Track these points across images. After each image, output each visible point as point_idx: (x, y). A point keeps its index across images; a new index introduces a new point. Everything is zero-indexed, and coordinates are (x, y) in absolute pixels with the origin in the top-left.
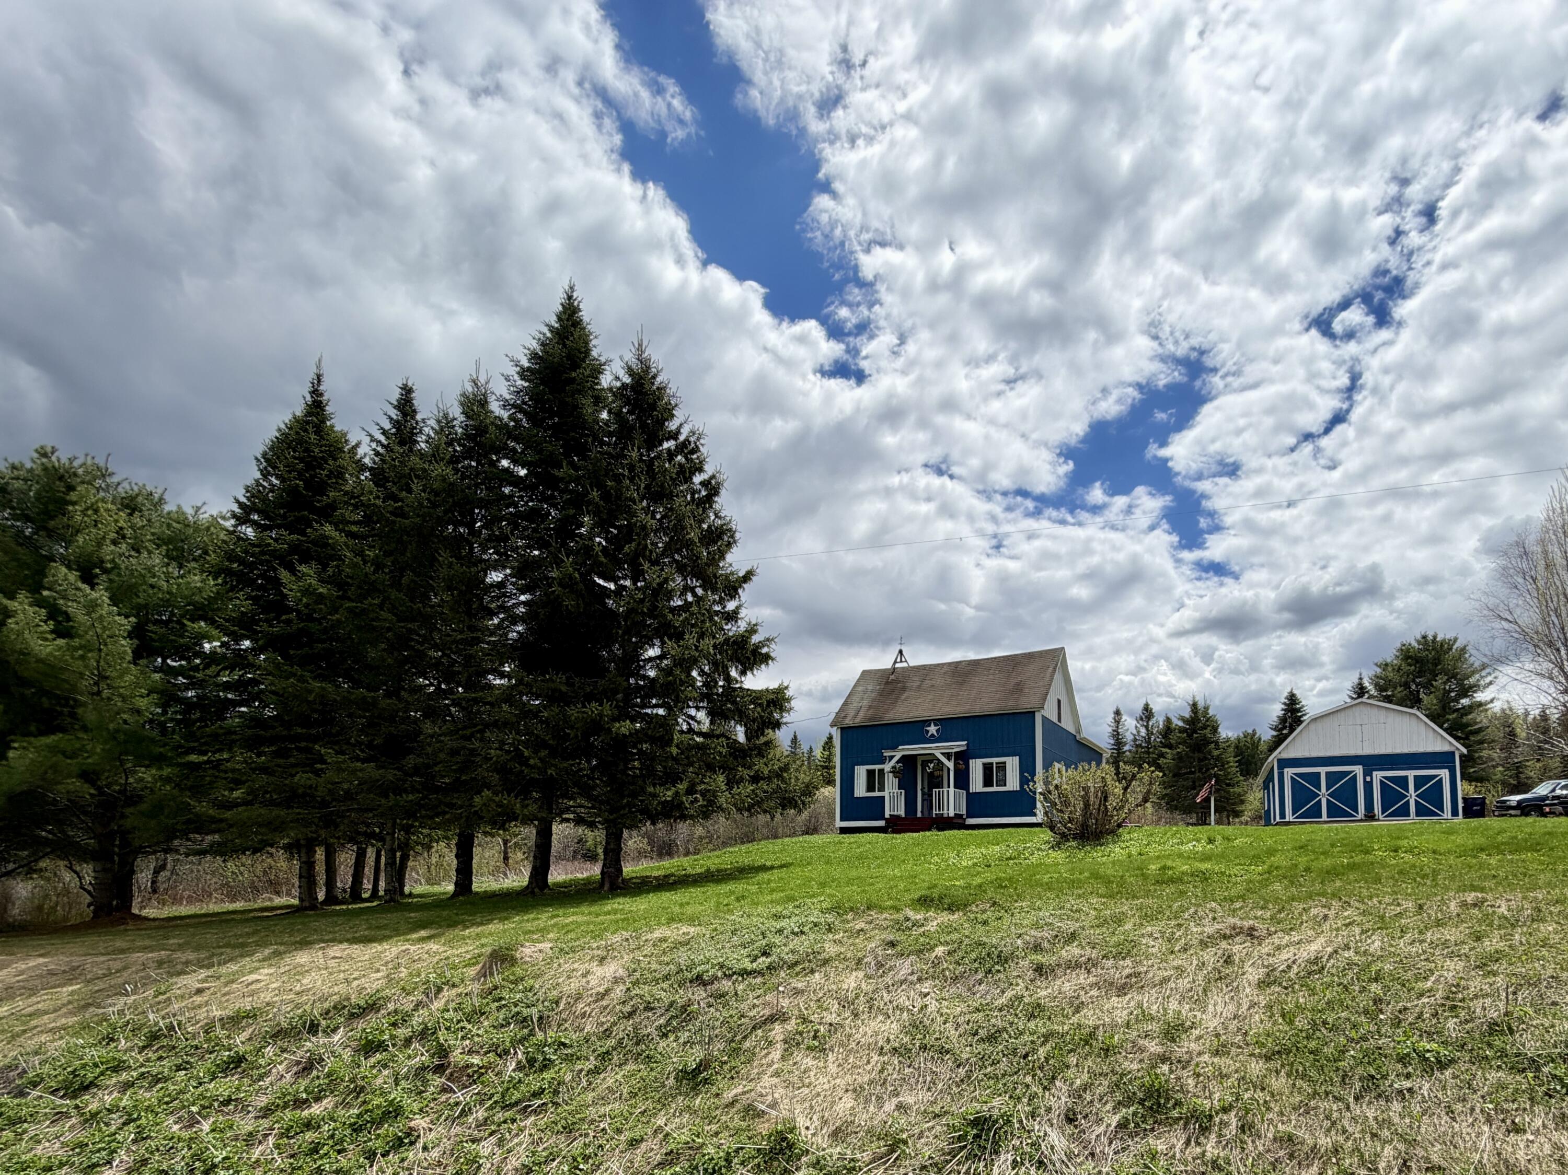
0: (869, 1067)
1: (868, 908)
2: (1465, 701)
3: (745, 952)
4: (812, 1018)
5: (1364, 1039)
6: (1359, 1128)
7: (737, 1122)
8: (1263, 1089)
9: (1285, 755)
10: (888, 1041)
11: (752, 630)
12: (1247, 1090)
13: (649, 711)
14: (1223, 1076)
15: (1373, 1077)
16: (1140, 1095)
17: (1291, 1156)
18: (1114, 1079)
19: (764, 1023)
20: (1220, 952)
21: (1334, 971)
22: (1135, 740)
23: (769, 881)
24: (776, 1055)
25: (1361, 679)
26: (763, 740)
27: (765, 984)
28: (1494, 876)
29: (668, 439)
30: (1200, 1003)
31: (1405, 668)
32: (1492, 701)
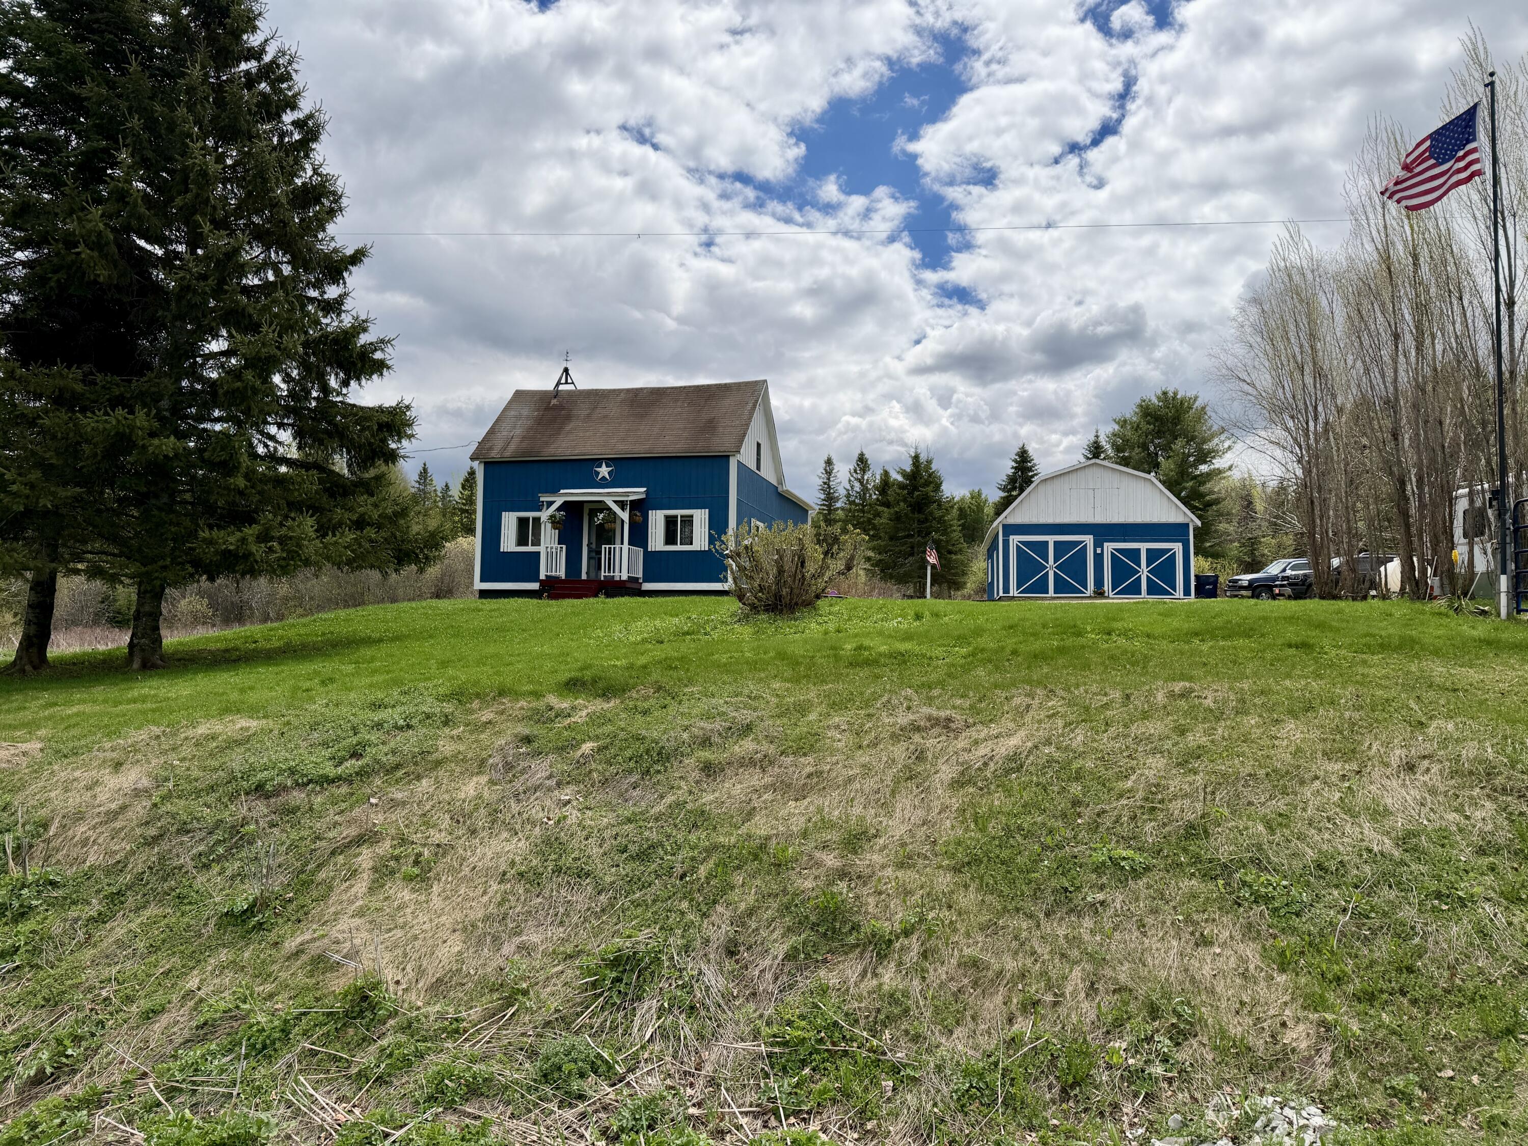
0: (485, 899)
1: (500, 694)
2: (1204, 468)
3: (327, 753)
4: (414, 838)
5: (1060, 847)
6: (1048, 949)
7: (302, 979)
8: (950, 907)
9: (1011, 521)
10: (513, 864)
11: (361, 327)
12: (933, 908)
13: (208, 426)
14: (908, 893)
15: (1066, 890)
16: (813, 918)
17: (975, 984)
18: (785, 900)
19: (348, 846)
20: (912, 747)
21: (1032, 769)
22: (848, 496)
23: (373, 659)
24: (361, 886)
25: (1097, 436)
26: (372, 473)
27: (352, 794)
28: (1205, 664)
29: (247, 59)
30: (886, 807)
31: (1144, 426)
32: (1230, 468)
